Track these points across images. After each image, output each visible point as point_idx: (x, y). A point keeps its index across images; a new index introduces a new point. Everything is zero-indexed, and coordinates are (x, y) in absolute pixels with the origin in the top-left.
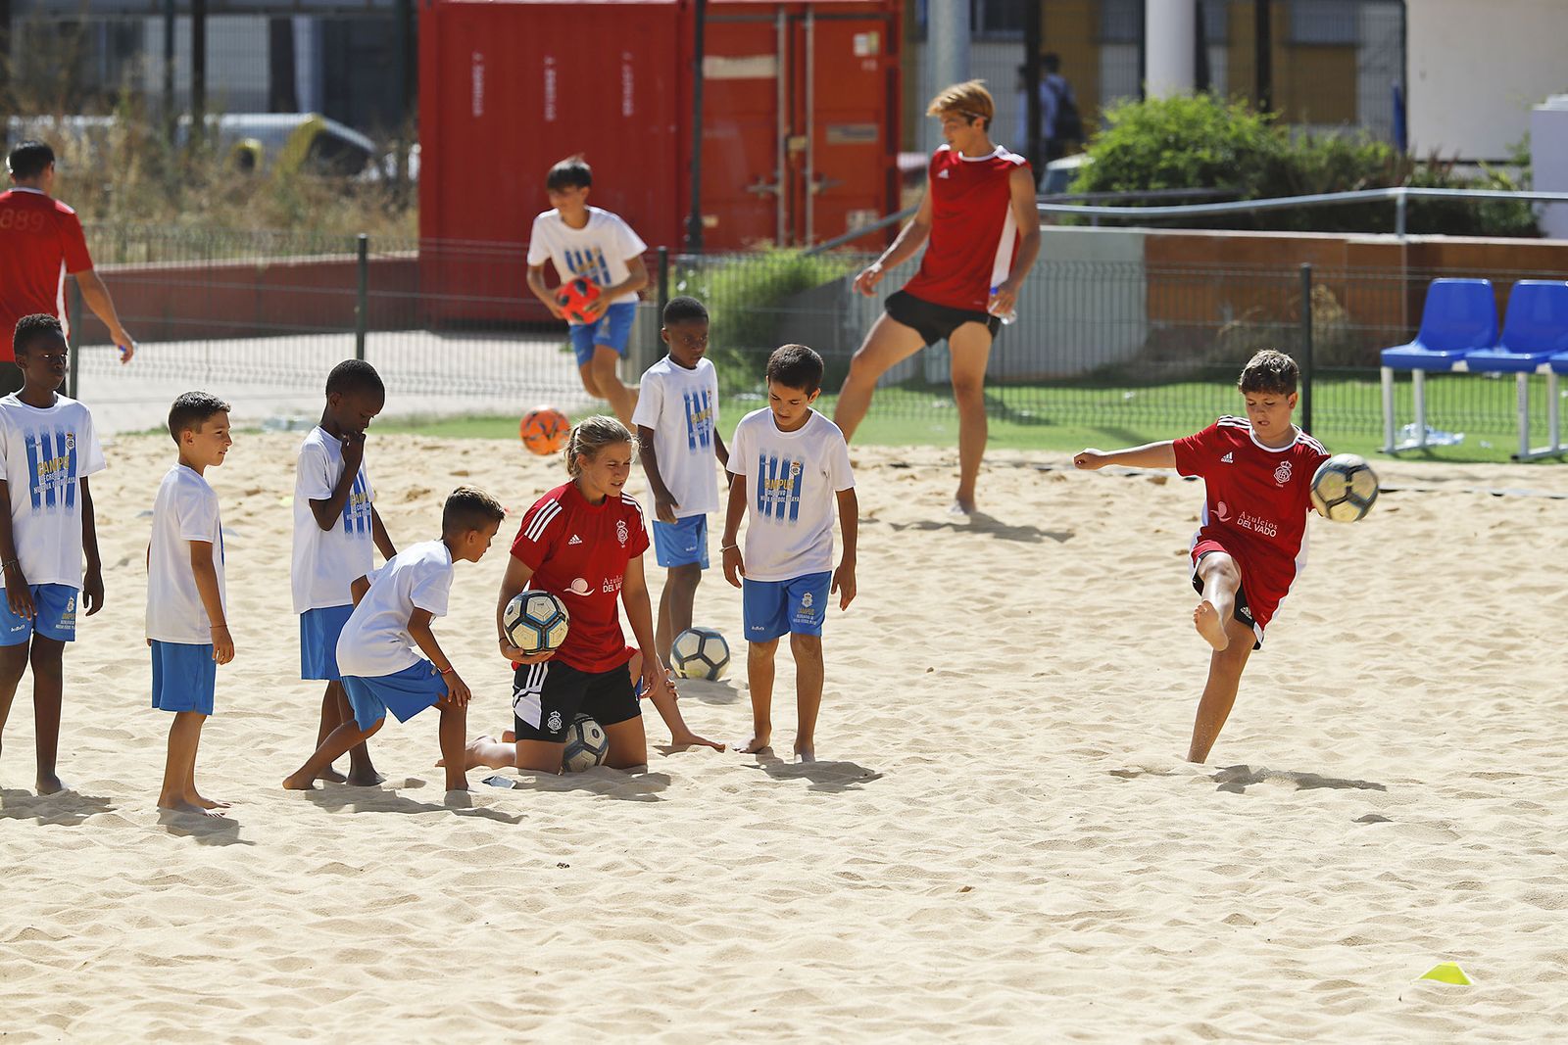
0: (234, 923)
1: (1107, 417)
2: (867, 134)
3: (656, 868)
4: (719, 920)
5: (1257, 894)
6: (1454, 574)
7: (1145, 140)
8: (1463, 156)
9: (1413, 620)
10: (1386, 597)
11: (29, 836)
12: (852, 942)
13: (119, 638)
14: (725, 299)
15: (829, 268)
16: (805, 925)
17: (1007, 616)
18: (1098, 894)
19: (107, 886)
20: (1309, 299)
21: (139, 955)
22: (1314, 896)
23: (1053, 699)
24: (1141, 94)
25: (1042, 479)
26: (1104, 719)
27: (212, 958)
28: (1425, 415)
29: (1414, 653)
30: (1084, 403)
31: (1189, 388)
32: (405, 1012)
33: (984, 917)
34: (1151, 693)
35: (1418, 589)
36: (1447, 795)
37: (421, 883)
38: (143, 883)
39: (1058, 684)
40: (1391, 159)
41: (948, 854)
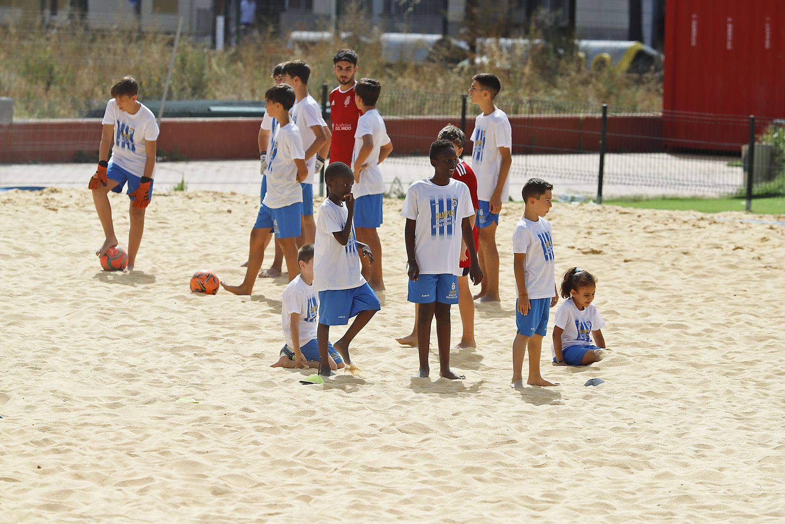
21: (363, 466)
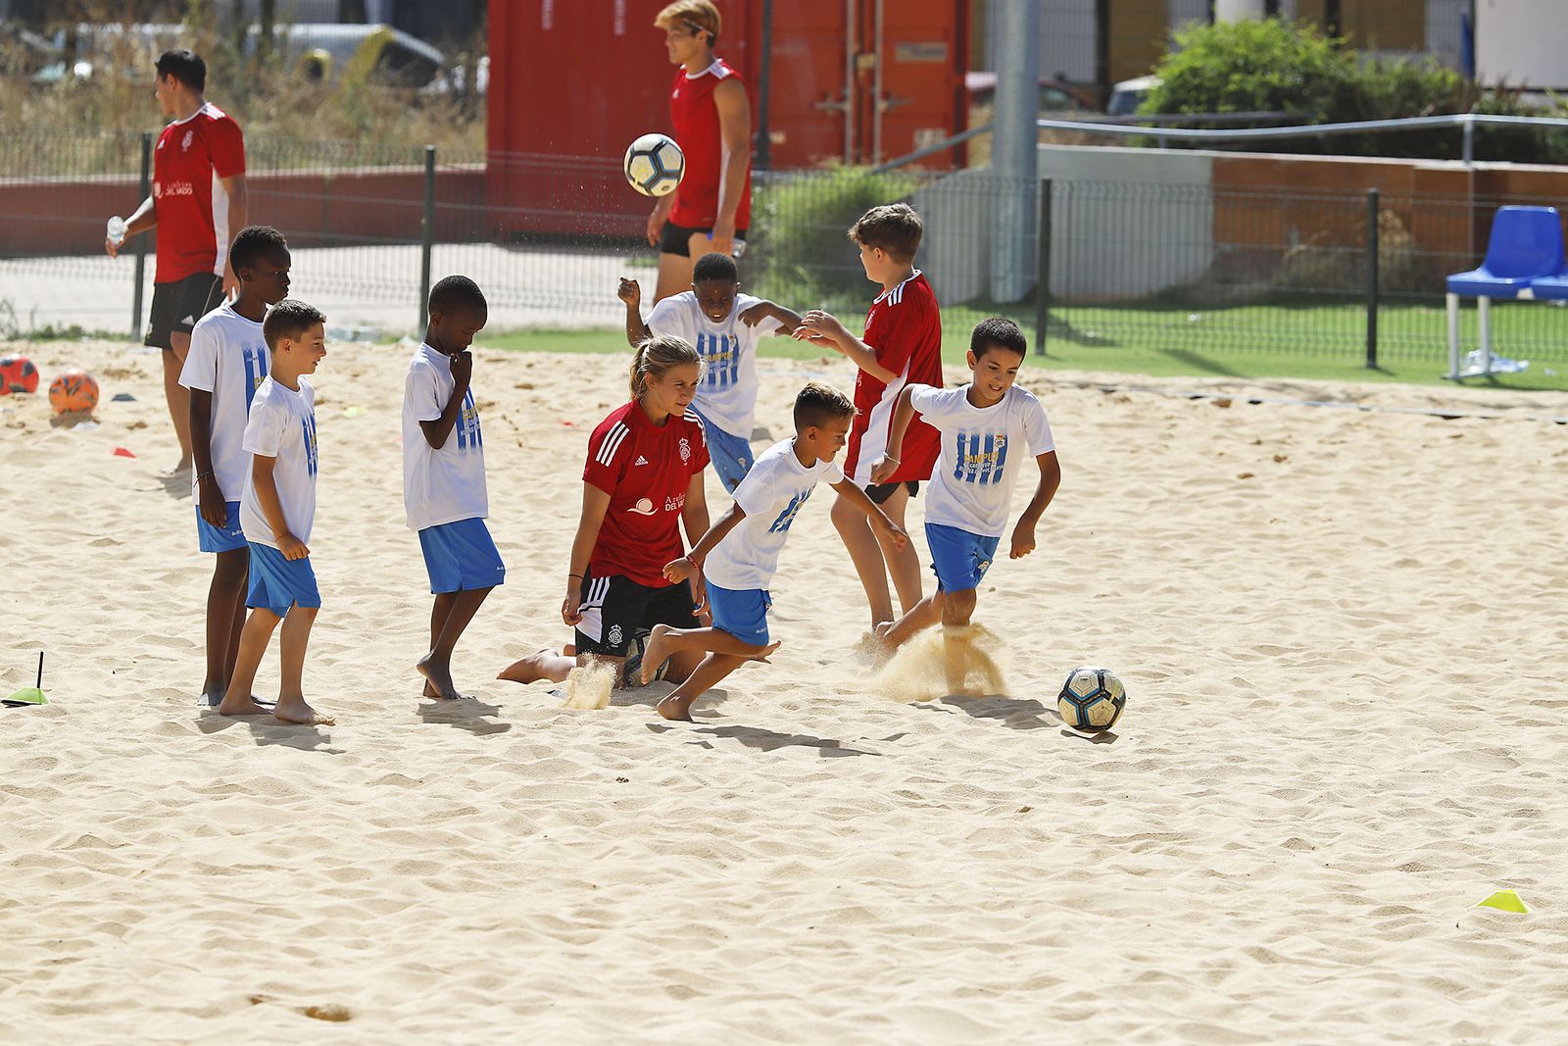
0: (293, 833)
1: (1172, 339)
2: (936, 52)
3: (717, 784)
4: (778, 837)
5: (1316, 818)
6: (1517, 501)
7: (1214, 64)
8: (1532, 84)
9: (1476, 546)
10: (1449, 523)
11: (89, 743)
12: (910, 860)
13: (181, 546)
14: (792, 216)
15: (896, 186)
16: (864, 843)
17: (1070, 537)
18: (1156, 816)
19: (165, 795)
20: (1375, 224)
21: (197, 864)
22: (1373, 821)
23: (1114, 620)
24: (1211, 17)
25: (1107, 400)
26: (1166, 642)
27: (270, 868)
28: (1490, 342)
29: (1476, 579)
30: (1149, 325)
31: (1255, 312)
32: (460, 924)
33: (1042, 837)
34: (1213, 616)
35: (1481, 516)
36: (1507, 722)
37: (481, 795)
38: (202, 791)
39: (1120, 606)
40: (1459, 86)
41: (1007, 774)
